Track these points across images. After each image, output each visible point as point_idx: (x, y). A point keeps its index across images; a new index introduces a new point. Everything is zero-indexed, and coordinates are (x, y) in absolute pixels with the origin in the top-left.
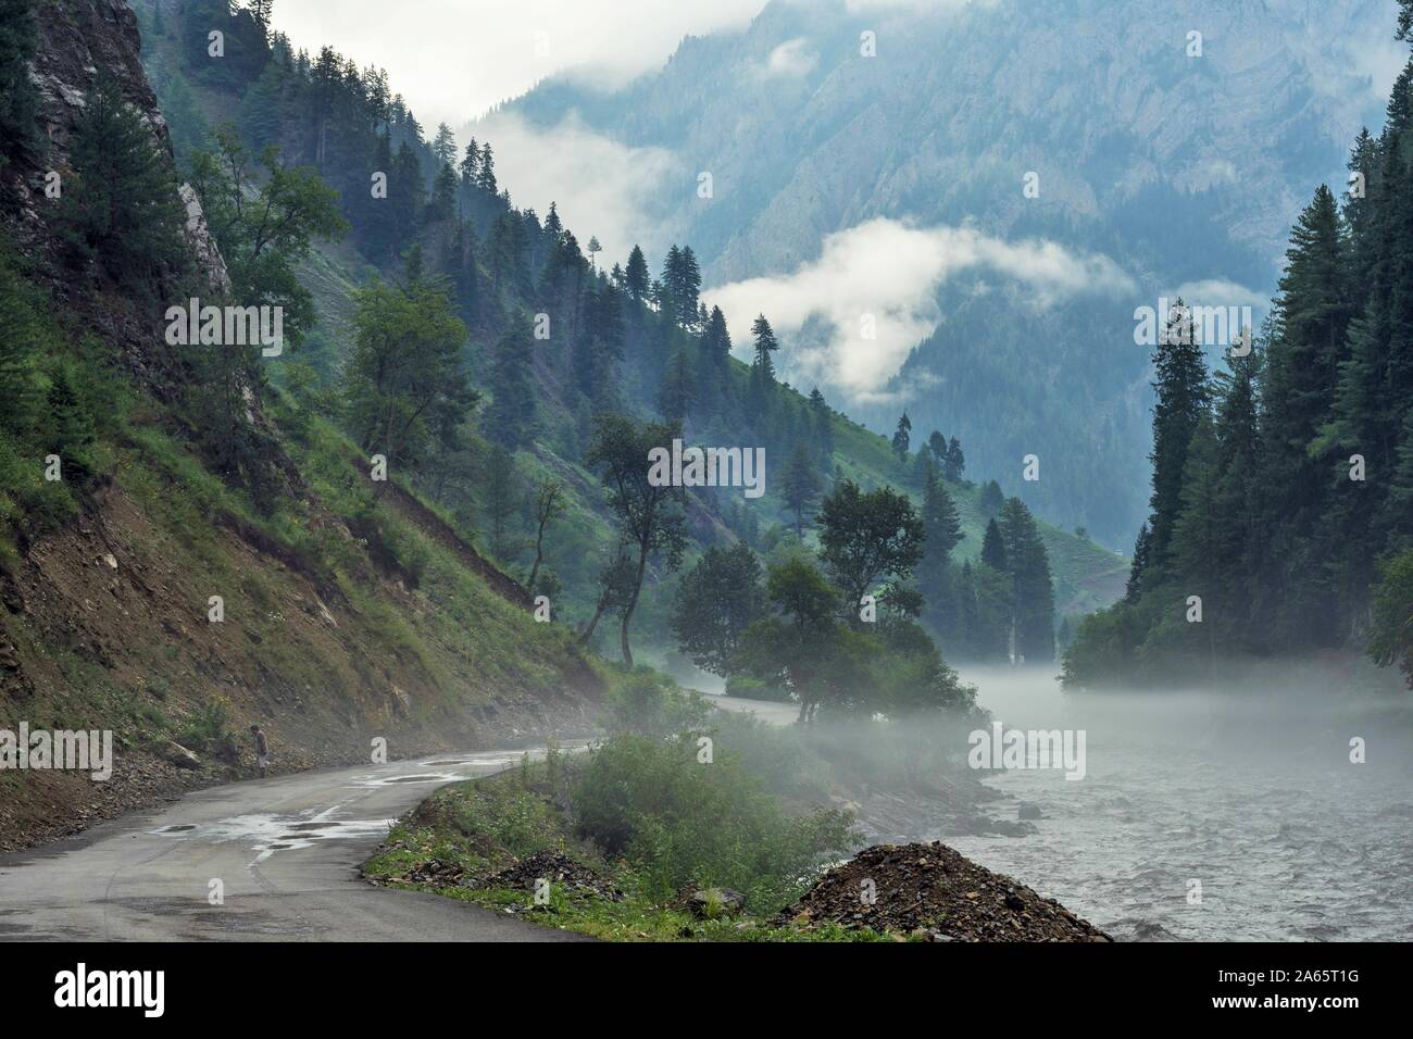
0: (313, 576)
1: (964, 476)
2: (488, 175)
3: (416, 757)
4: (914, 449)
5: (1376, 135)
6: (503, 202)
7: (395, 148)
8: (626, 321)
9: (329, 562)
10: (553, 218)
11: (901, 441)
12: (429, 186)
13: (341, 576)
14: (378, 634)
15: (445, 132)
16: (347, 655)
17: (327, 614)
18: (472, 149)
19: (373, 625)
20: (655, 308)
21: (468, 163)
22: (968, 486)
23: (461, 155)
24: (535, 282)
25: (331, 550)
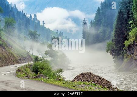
0: (2, 47)
1: (63, 36)
2: (16, 7)
3: (14, 64)
4: (58, 33)
5: (103, 2)
6: (17, 10)
7: (7, 4)
8: (30, 21)
9: (4, 45)
10: (22, 11)
11: (57, 32)
12: (10, 8)
13: (5, 47)
14: (9, 52)
15: (11, 3)
16: (6, 55)
17: (4, 50)
18: (14, 5)
19: (9, 51)
20: (33, 20)
21: (14, 6)
22: (64, 37)
23: (13, 5)
24: (21, 18)
25: (4, 44)
